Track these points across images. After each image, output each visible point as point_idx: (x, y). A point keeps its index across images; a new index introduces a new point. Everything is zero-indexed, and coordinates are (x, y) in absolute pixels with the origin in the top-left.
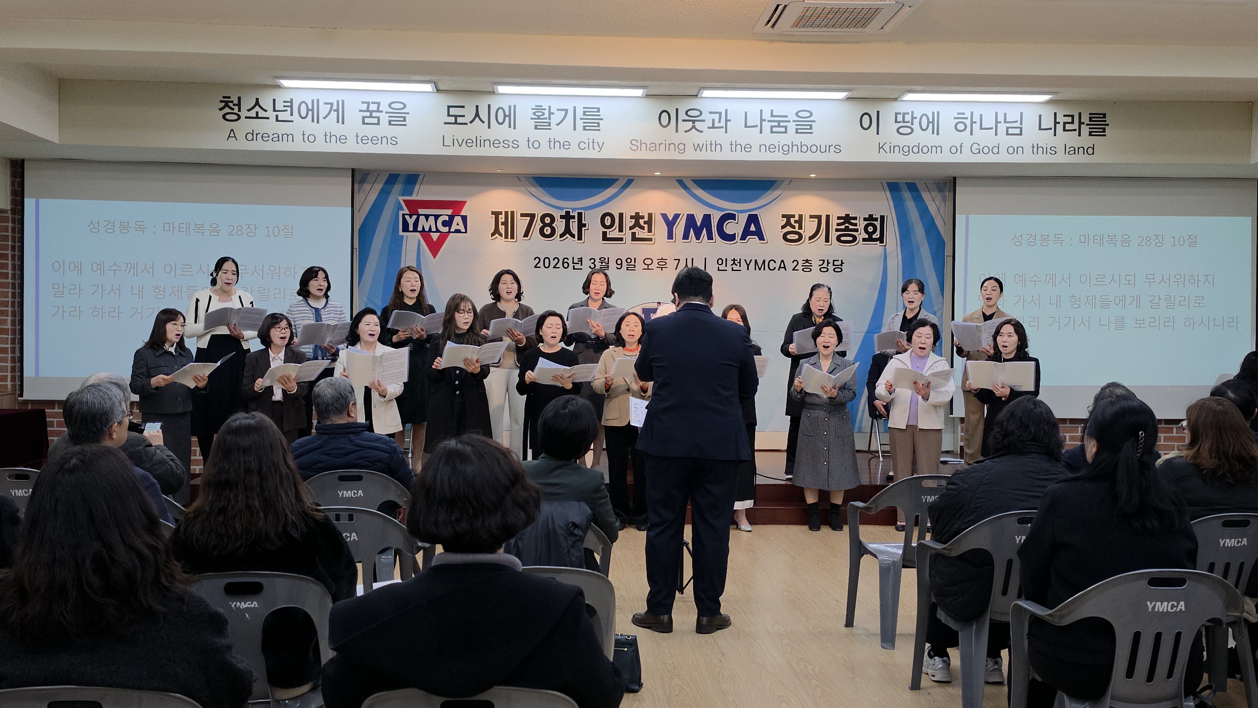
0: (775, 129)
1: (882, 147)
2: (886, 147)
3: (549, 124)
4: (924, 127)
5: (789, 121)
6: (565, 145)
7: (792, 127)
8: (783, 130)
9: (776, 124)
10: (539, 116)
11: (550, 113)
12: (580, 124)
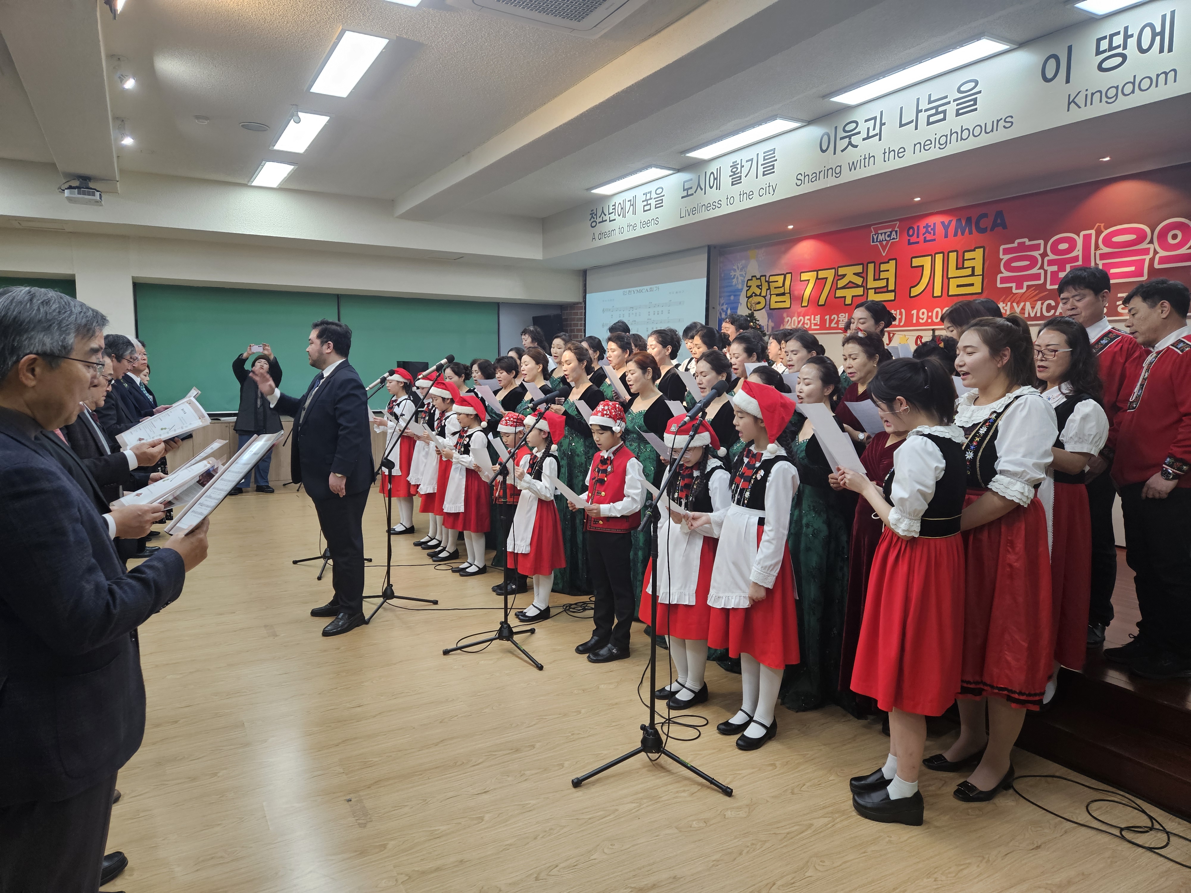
0: (932, 119)
1: (1073, 101)
2: (1080, 100)
3: (740, 176)
4: (1145, 46)
5: (949, 103)
6: (750, 195)
7: (951, 109)
8: (941, 116)
9: (933, 111)
10: (734, 172)
11: (742, 166)
12: (761, 170)
